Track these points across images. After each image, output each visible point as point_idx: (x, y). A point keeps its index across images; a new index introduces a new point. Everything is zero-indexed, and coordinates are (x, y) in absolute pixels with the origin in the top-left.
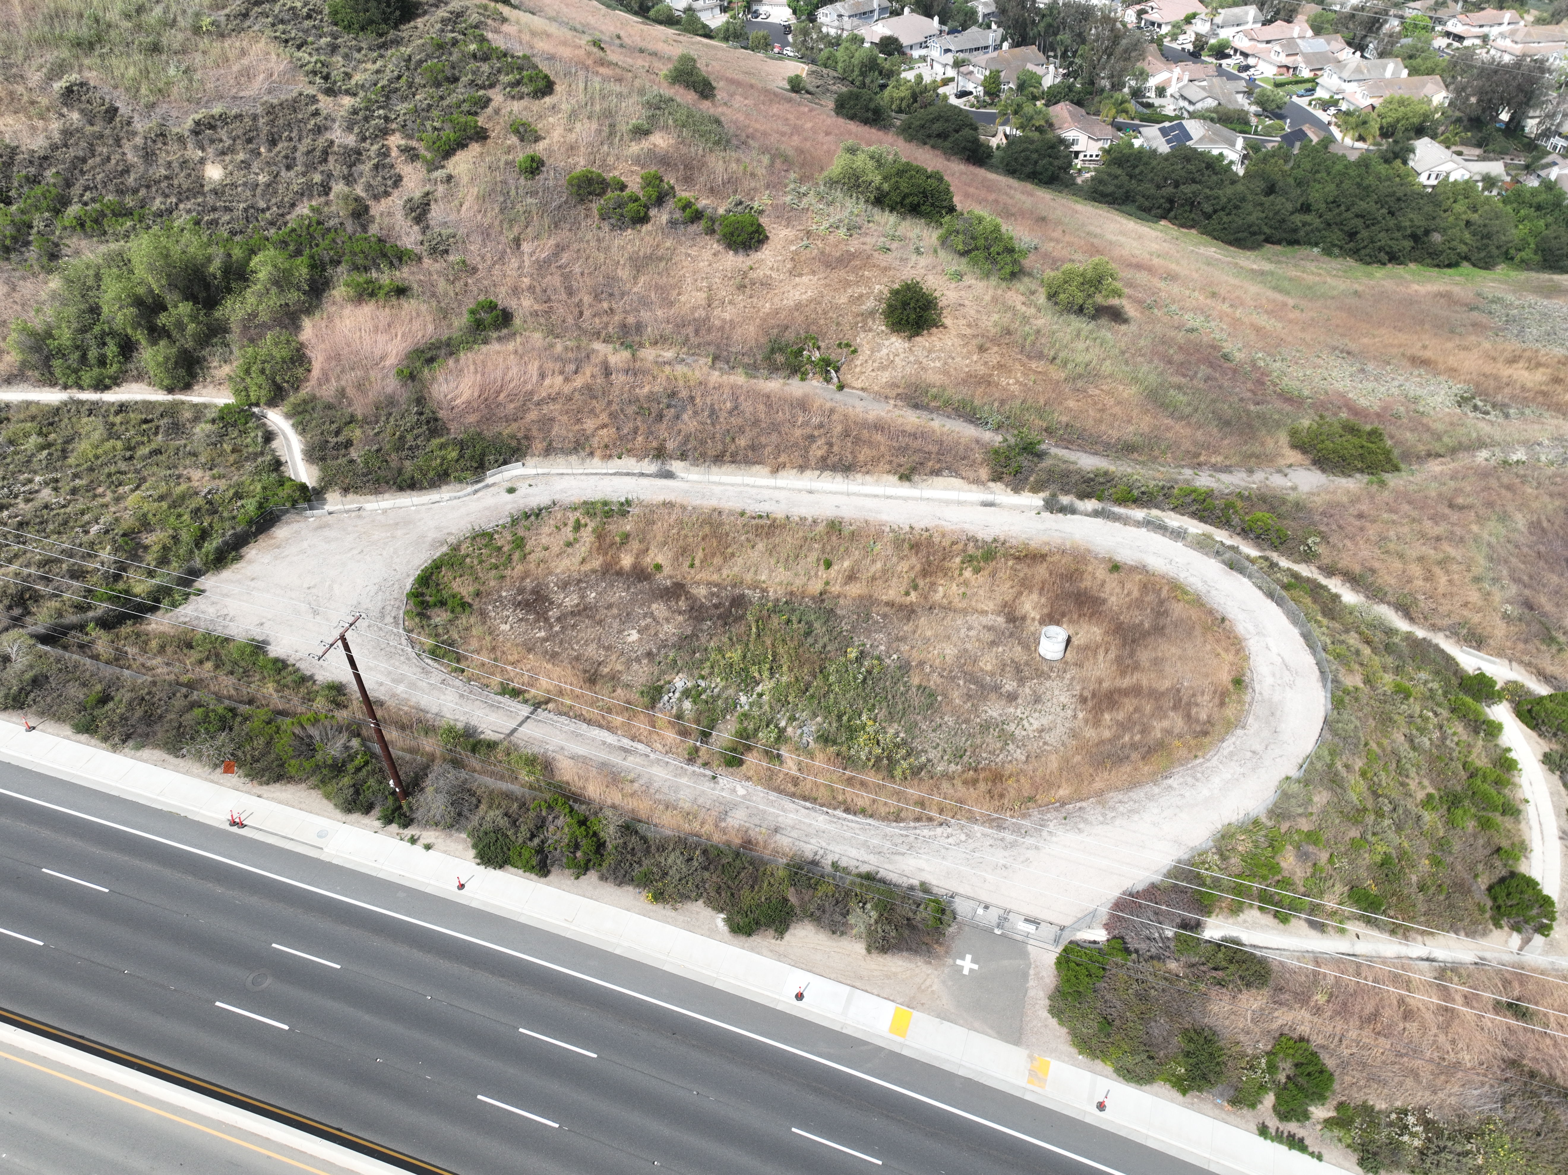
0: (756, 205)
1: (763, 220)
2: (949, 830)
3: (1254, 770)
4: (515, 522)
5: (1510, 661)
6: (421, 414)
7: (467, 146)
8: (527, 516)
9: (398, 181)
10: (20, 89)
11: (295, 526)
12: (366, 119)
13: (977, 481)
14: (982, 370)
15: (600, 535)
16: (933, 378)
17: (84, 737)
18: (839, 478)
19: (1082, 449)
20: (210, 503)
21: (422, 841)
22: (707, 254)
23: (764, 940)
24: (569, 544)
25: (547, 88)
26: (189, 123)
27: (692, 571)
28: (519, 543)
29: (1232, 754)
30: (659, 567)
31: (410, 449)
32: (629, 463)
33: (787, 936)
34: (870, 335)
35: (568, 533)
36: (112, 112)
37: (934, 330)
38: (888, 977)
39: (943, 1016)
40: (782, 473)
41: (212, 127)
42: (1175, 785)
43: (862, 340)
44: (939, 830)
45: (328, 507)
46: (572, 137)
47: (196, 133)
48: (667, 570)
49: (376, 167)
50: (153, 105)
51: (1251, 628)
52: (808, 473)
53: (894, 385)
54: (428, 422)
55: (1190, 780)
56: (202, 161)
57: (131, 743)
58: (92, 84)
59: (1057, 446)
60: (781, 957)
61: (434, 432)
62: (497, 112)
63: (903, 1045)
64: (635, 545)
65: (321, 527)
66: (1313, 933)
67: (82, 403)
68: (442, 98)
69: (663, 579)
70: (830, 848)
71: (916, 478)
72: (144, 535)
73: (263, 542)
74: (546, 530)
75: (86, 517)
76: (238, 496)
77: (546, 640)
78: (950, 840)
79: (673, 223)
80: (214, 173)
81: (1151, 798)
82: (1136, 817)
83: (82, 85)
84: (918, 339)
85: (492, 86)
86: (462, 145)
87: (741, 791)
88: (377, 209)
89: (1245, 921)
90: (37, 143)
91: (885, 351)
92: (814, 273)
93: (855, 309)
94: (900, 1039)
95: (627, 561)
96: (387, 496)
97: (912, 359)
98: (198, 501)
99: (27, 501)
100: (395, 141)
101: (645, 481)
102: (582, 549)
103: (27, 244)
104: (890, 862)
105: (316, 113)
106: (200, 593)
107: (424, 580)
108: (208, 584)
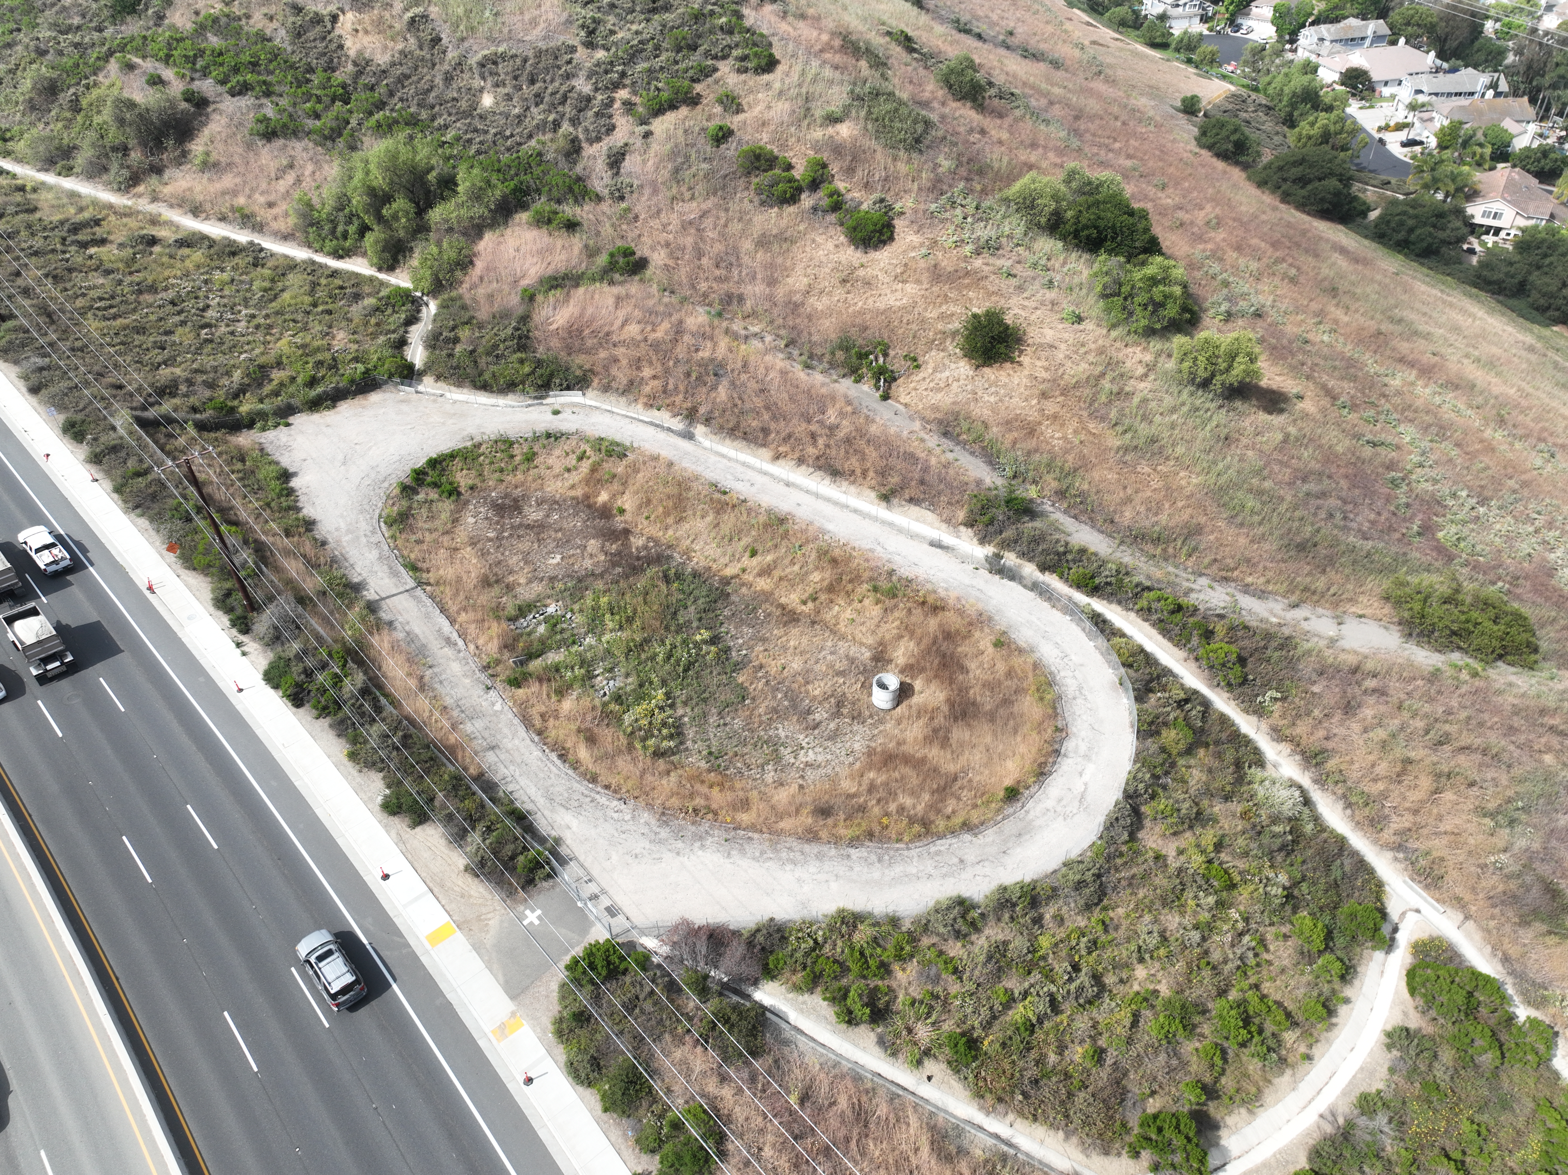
0: (897, 207)
1: (898, 223)
2: (623, 806)
3: (944, 876)
4: (536, 438)
5: (1467, 917)
6: (518, 329)
7: (677, 108)
8: (549, 436)
9: (611, 129)
10: (387, 15)
11: (387, 395)
12: (606, 72)
13: (948, 521)
14: (1033, 415)
15: (594, 470)
16: (980, 411)
17: (116, 496)
18: (828, 480)
19: (1092, 523)
20: (334, 359)
21: (245, 649)
22: (830, 245)
23: (399, 824)
24: (569, 470)
25: (770, 65)
26: (479, 57)
27: (646, 523)
28: (530, 458)
29: (939, 853)
30: (622, 511)
31: (497, 356)
32: (664, 417)
33: (419, 829)
34: (942, 354)
35: (572, 460)
36: (437, 40)
37: (1008, 365)
38: (462, 896)
39: (477, 947)
40: (781, 462)
41: (495, 63)
42: (854, 857)
43: (932, 358)
44: (615, 803)
45: (421, 388)
46: (767, 116)
47: (482, 65)
48: (628, 516)
49: (597, 114)
50: (463, 40)
51: (1083, 748)
52: (803, 467)
53: (935, 408)
54: (520, 338)
55: (873, 857)
56: (481, 90)
57: (138, 511)
58: (432, 16)
59: (1066, 512)
60: (400, 841)
61: (522, 347)
62: (717, 82)
63: (427, 952)
64: (616, 486)
65: (402, 401)
66: (877, 1051)
67: (313, 263)
68: (676, 62)
69: (619, 522)
70: (519, 779)
71: (895, 501)
72: (275, 371)
73: (359, 401)
74: (557, 452)
75: (246, 347)
76: (356, 360)
77: (490, 540)
78: (616, 815)
79: (815, 209)
80: (487, 101)
81: (820, 857)
82: (789, 867)
83: (423, 17)
84: (987, 370)
85: (725, 57)
86: (672, 106)
87: (498, 707)
88: (589, 150)
89: (804, 1003)
90: (382, 59)
91: (947, 373)
92: (918, 282)
93: (940, 326)
94: (428, 946)
95: (603, 497)
96: (465, 390)
97: (969, 387)
98: (327, 356)
99: (228, 325)
100: (623, 94)
101: (662, 435)
102: (574, 478)
103: (340, 135)
104: (553, 811)
105: (569, 62)
106: (288, 425)
107: (434, 463)
108: (299, 420)
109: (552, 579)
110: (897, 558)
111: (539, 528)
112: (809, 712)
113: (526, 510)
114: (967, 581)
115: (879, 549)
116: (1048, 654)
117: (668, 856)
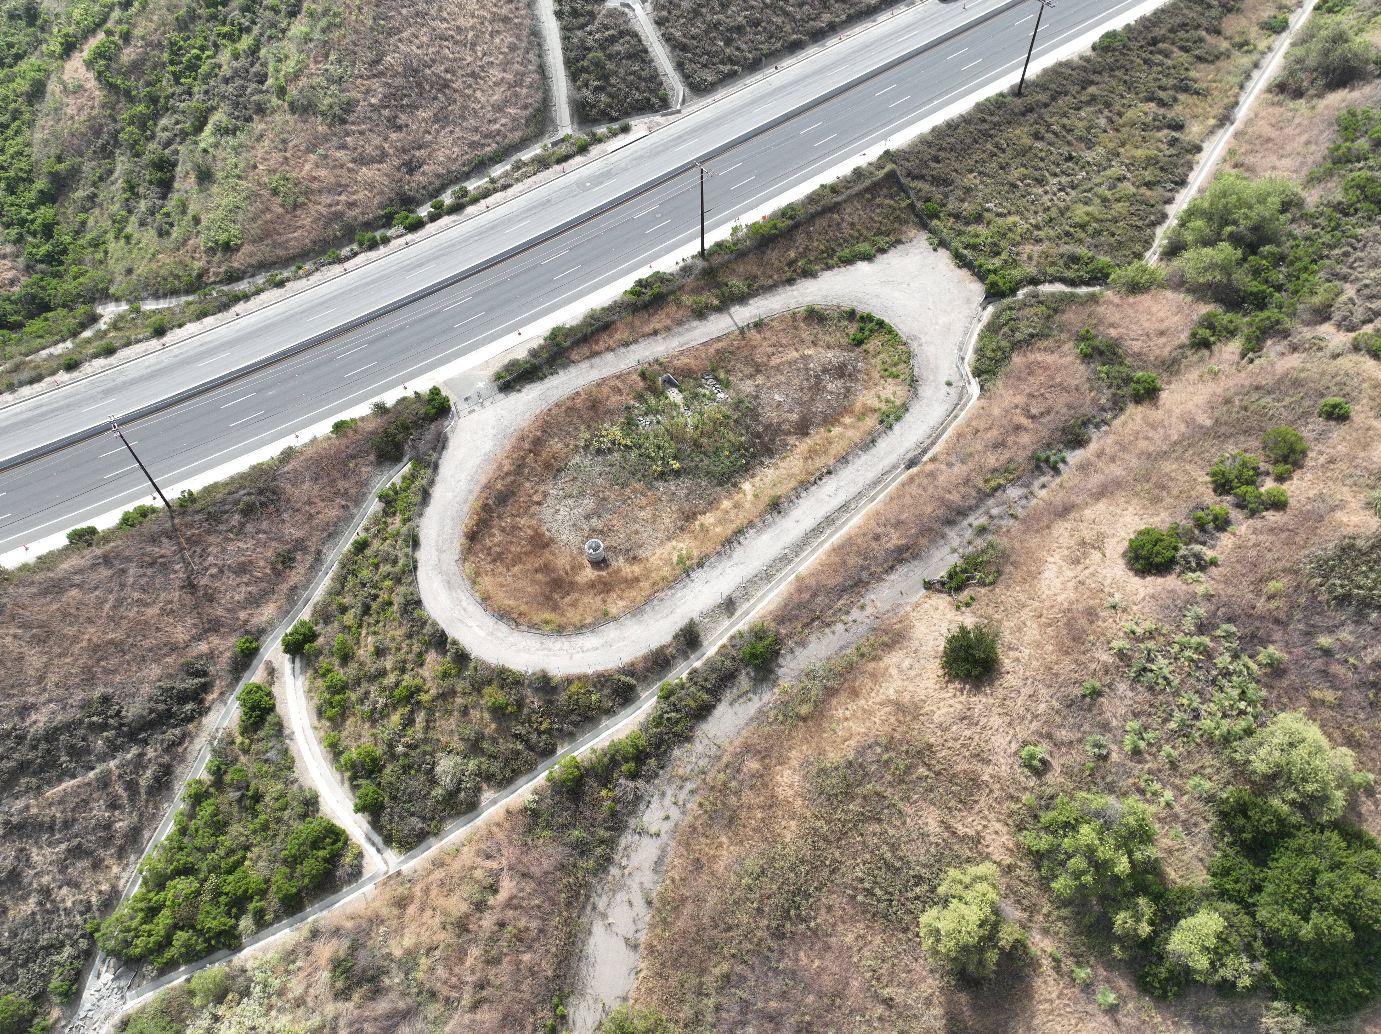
1: (1170, 579)
4: (912, 374)
8: (915, 381)
14: (876, 695)
20: (1002, 250)
23: (548, 333)
24: (879, 398)
27: (812, 443)
28: (894, 375)
29: (452, 542)
30: (828, 430)
33: (542, 339)
35: (887, 397)
38: (500, 360)
48: (822, 434)
53: (908, 624)
54: (1025, 340)
64: (853, 424)
65: (968, 300)
69: (816, 429)
72: (981, 225)
73: (969, 278)
74: (898, 388)
77: (806, 366)
79: (1201, 509)
95: (847, 420)
96: (981, 330)
98: (1004, 246)
102: (871, 402)
106: (935, 250)
107: (881, 324)
108: (944, 255)
109: (757, 397)
110: (716, 572)
111: (817, 388)
112: (599, 516)
113: (840, 383)
114: (679, 611)
115: (730, 563)
116: (589, 641)
117: (494, 432)
